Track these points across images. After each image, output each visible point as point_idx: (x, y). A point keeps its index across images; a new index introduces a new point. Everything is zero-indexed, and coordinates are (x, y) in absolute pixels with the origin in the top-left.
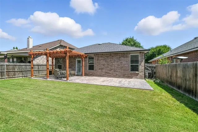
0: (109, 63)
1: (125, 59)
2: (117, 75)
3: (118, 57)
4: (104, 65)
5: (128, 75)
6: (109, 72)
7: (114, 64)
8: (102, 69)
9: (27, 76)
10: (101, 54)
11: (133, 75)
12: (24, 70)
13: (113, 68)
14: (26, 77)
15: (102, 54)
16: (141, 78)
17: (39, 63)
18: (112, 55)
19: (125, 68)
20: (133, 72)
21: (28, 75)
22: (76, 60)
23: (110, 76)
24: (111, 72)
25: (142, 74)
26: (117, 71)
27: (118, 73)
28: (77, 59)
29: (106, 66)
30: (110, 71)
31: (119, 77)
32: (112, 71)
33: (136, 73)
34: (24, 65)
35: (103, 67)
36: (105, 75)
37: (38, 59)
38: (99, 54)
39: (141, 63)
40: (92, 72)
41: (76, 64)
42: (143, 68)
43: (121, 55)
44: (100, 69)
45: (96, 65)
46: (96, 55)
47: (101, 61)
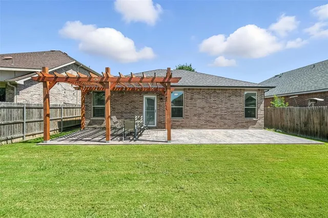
0: (213, 105)
1: (238, 98)
2: (225, 124)
3: (227, 95)
4: (203, 108)
5: (243, 124)
6: (212, 120)
7: (220, 106)
8: (199, 115)
9: (12, 139)
10: (197, 89)
11: (249, 124)
12: (5, 122)
13: (219, 113)
14: (9, 142)
15: (201, 89)
16: (260, 128)
17: (30, 101)
18: (218, 91)
19: (237, 113)
20: (248, 119)
21: (16, 136)
22: (142, 97)
23: (214, 127)
24: (215, 120)
25: (261, 121)
26: (226, 119)
27: (226, 121)
28: (145, 97)
29: (207, 109)
30: (214, 117)
31: (229, 127)
32: (218, 117)
33: (254, 121)
34: (5, 106)
35: (201, 111)
36: (205, 126)
37: (28, 92)
38: (193, 89)
39: (260, 106)
40: (180, 120)
41: (142, 106)
42: (262, 114)
43: (231, 92)
44: (195, 115)
45: (188, 108)
46: (189, 89)
47: (199, 101)
